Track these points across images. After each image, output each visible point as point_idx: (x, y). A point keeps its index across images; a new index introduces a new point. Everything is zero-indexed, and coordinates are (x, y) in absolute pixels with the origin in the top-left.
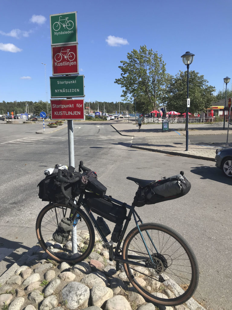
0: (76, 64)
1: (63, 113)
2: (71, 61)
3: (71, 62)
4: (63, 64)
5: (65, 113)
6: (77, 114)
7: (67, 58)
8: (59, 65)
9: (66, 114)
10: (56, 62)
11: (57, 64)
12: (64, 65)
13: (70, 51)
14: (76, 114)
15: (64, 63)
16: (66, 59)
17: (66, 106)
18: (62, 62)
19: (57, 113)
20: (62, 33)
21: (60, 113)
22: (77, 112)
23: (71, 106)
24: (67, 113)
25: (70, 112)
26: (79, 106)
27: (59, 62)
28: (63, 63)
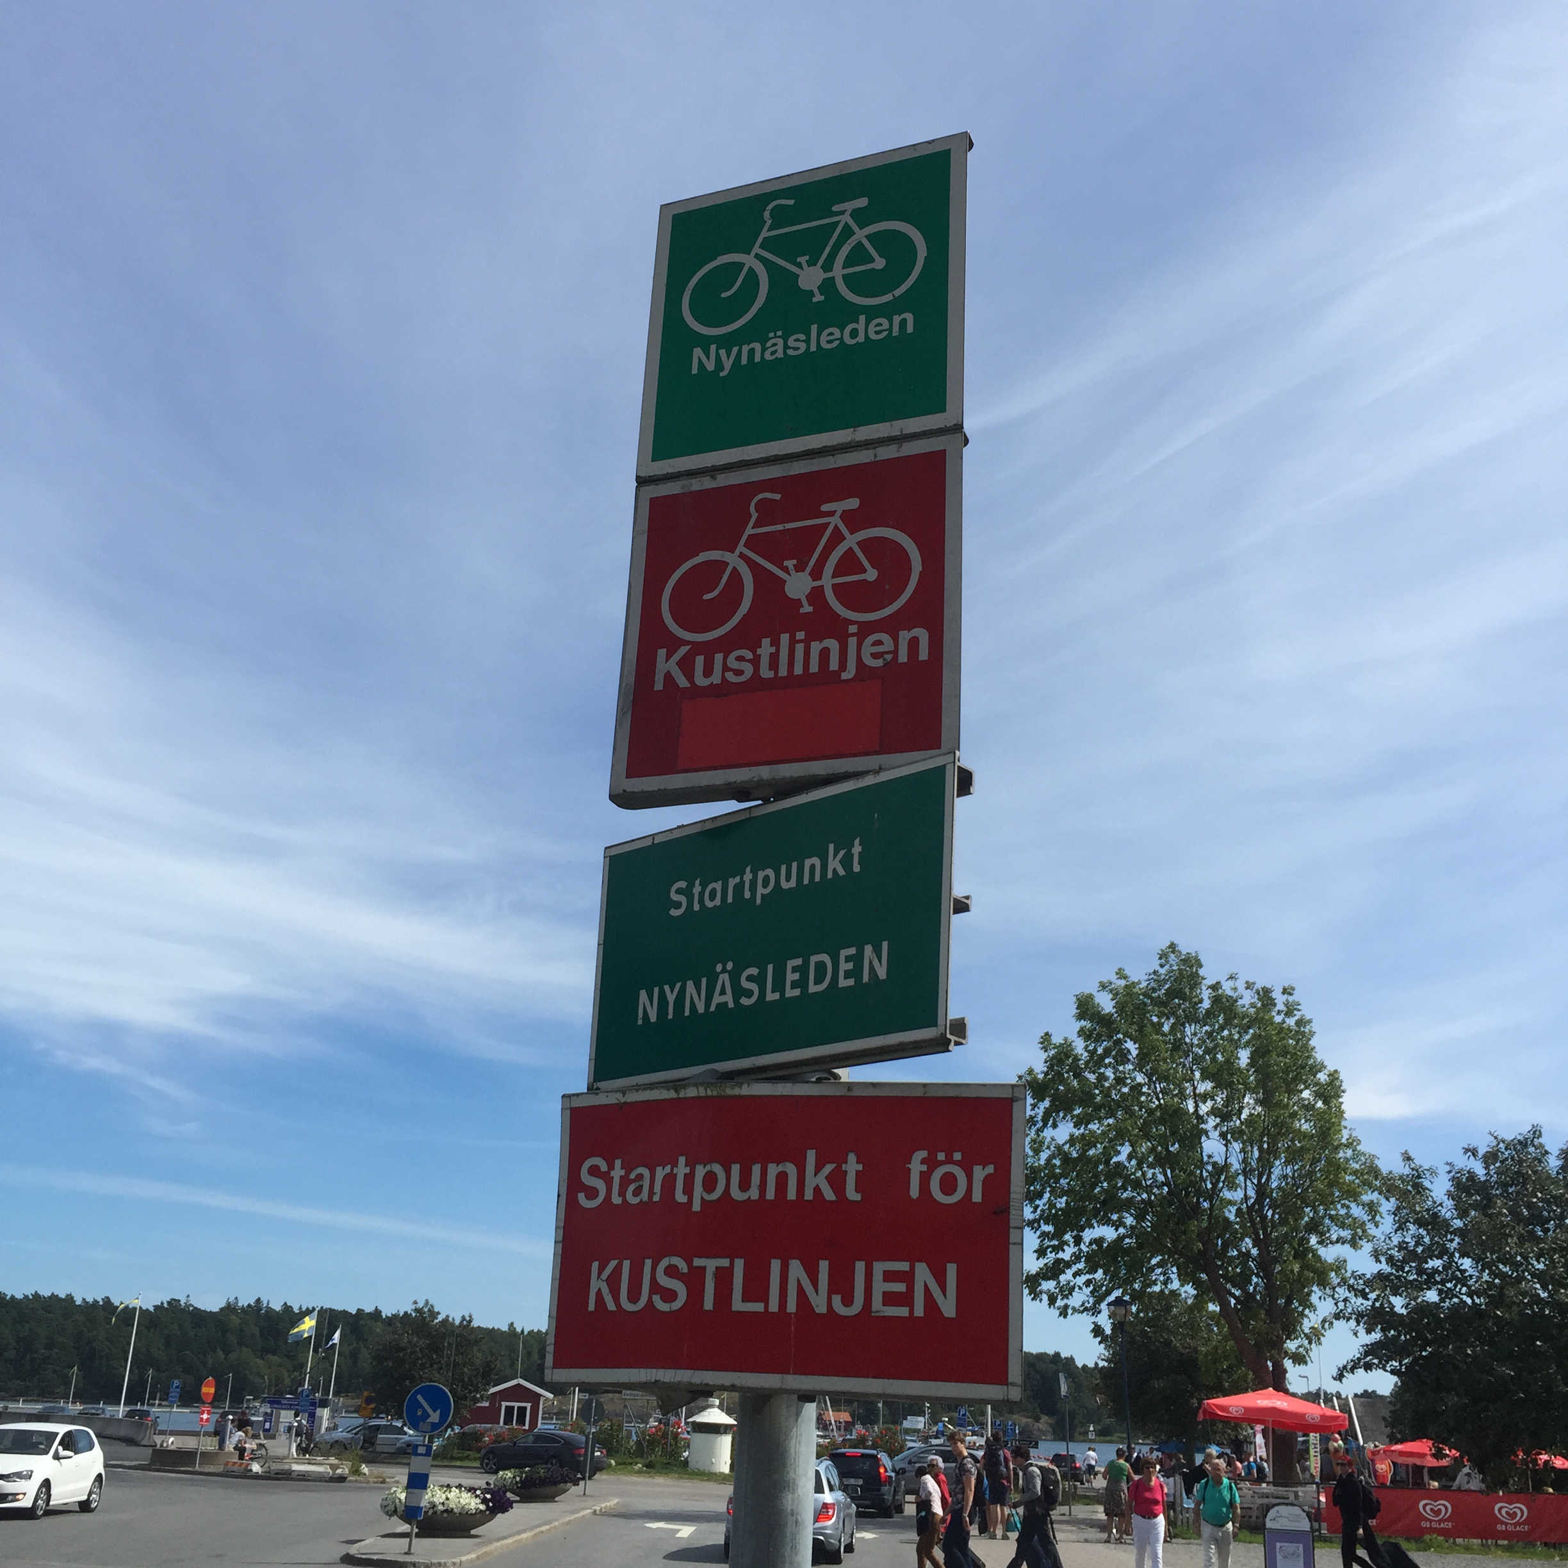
0: (923, 655)
1: (694, 1280)
2: (866, 629)
3: (861, 636)
4: (755, 662)
5: (724, 1277)
6: (906, 1299)
7: (816, 595)
8: (708, 672)
9: (738, 1304)
10: (673, 644)
11: (686, 665)
12: (766, 673)
13: (853, 521)
14: (890, 1299)
15: (766, 648)
16: (807, 609)
17: (745, 1185)
18: (746, 637)
19: (613, 1282)
20: (776, 348)
21: (655, 1287)
22: (908, 1277)
23: (817, 1181)
24: (756, 1289)
25: (796, 1269)
26: (949, 1184)
27: (709, 650)
28: (754, 646)
